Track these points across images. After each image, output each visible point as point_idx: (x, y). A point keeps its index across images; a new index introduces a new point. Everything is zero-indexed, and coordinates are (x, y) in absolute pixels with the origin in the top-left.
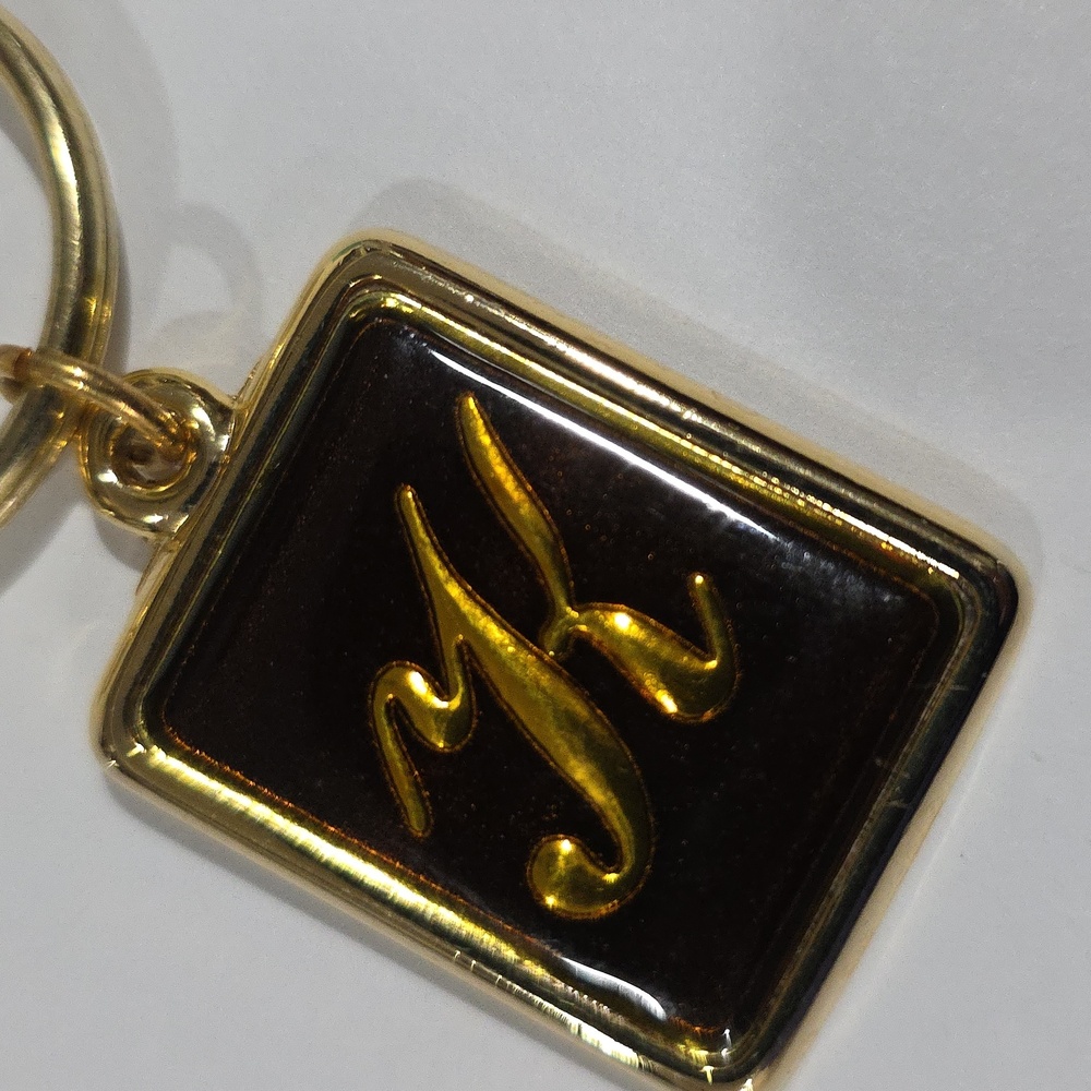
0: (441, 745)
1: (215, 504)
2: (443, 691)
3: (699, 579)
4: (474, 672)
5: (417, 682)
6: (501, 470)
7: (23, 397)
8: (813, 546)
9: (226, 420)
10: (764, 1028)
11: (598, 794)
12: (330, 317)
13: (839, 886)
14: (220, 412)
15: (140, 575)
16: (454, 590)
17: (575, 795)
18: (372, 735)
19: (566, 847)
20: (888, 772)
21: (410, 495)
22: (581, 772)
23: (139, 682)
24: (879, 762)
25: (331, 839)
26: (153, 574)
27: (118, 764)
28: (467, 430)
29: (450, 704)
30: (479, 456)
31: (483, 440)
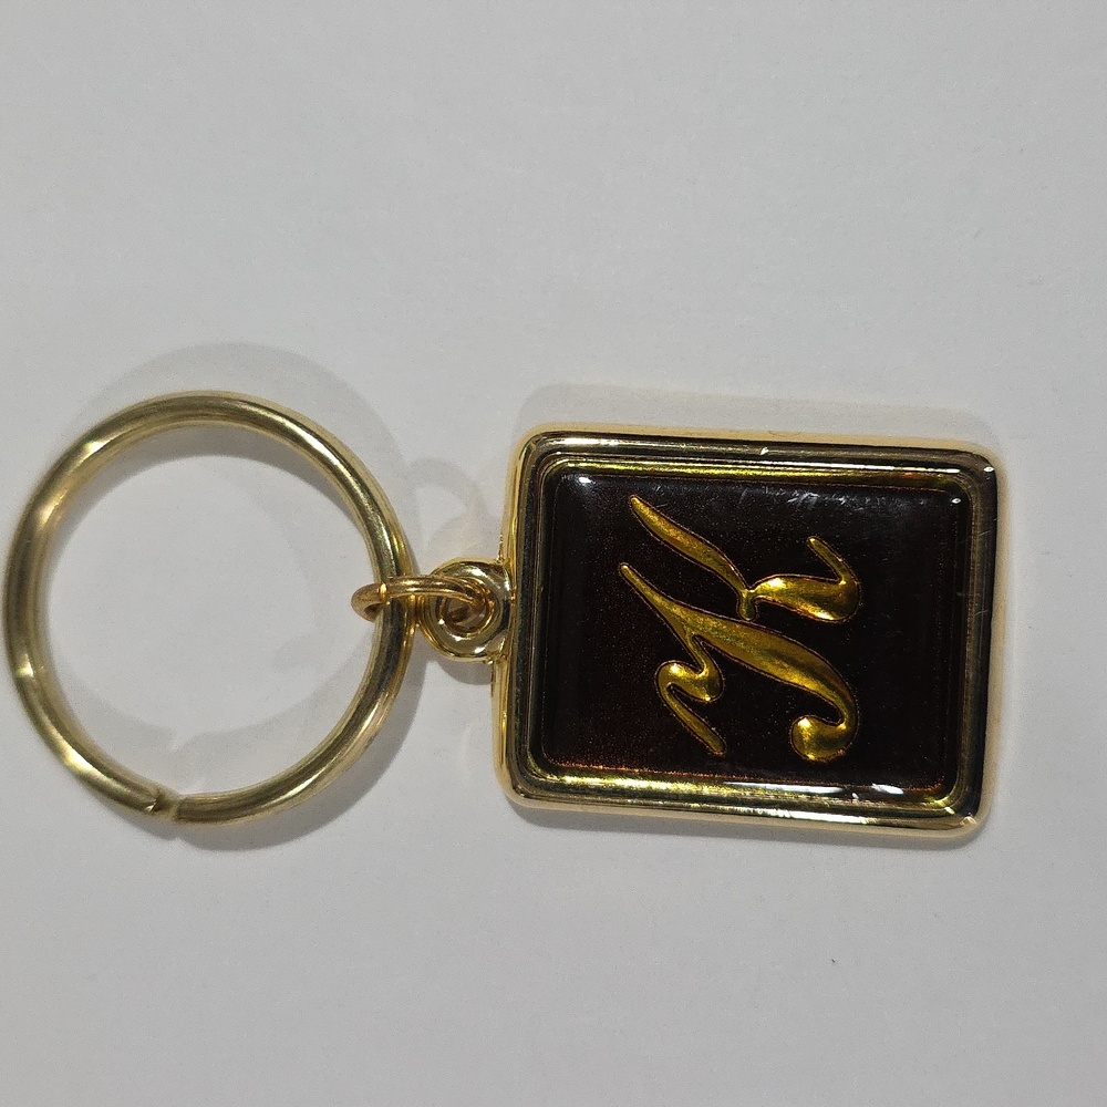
0: (708, 699)
1: (516, 621)
2: (697, 668)
3: (812, 540)
4: (709, 649)
6: (672, 532)
7: (380, 618)
8: (868, 492)
9: (502, 573)
10: (965, 772)
11: (810, 685)
12: (533, 488)
13: (970, 674)
14: (494, 569)
15: (489, 686)
16: (677, 610)
17: (797, 691)
18: (669, 710)
19: (805, 724)
20: (967, 598)
21: (626, 568)
22: (796, 678)
23: (520, 743)
24: (960, 594)
25: (672, 780)
26: (498, 680)
27: (527, 796)
28: (641, 516)
29: (704, 673)
30: (656, 527)
31: (655, 518)
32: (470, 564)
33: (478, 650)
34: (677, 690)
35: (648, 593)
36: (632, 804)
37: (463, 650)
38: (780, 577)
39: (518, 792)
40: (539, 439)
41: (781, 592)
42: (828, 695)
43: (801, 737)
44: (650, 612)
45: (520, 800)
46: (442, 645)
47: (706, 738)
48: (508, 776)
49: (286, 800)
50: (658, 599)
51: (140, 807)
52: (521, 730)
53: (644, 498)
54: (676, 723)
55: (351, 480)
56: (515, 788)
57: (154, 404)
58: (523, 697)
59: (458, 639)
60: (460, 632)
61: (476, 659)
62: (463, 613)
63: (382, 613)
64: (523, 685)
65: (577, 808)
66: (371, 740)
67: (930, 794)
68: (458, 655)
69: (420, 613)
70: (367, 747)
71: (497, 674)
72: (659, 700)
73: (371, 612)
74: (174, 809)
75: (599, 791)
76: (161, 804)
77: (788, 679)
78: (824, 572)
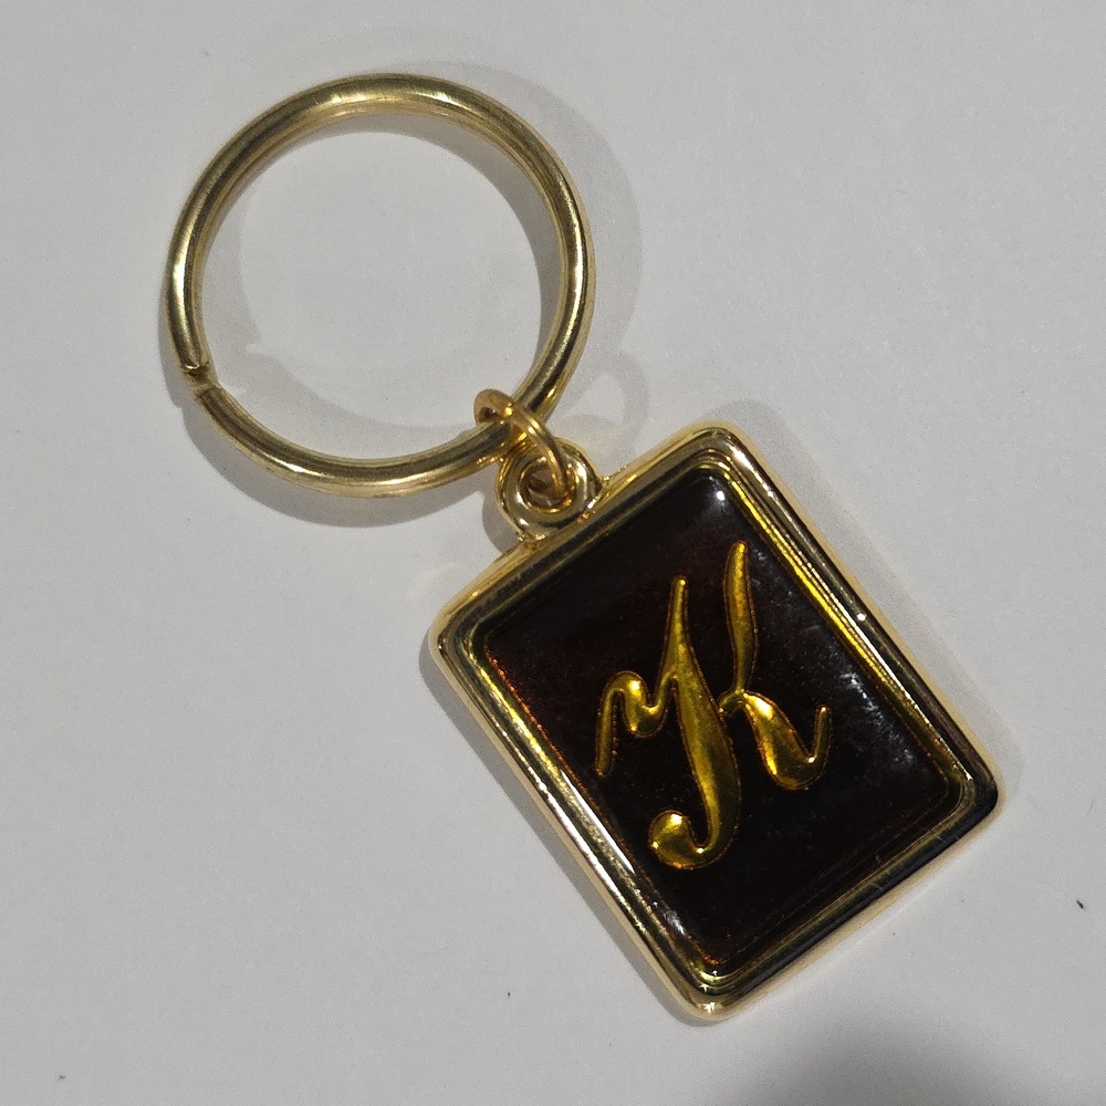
0: (634, 728)
1: (570, 534)
2: (650, 701)
3: (824, 709)
4: (672, 697)
5: (635, 687)
7: (486, 425)
8: (898, 722)
9: (598, 491)
10: (743, 975)
11: (710, 800)
12: (685, 463)
13: (822, 916)
14: (595, 483)
15: (500, 554)
16: (682, 649)
17: (698, 795)
18: (601, 706)
20: (879, 866)
21: (683, 582)
23: (480, 611)
24: (877, 857)
25: (549, 753)
26: (511, 556)
27: (442, 652)
28: (732, 563)
29: (652, 710)
30: (733, 581)
31: (739, 573)
32: (584, 461)
33: (523, 522)
34: (620, 700)
35: (677, 616)
36: (504, 738)
37: (513, 510)
38: (774, 709)
39: (440, 641)
40: (724, 434)
41: (763, 719)
42: (714, 822)
43: (664, 824)
44: (663, 628)
45: (434, 649)
46: (504, 491)
47: (602, 752)
48: (445, 624)
49: (286, 468)
50: (678, 627)
51: (185, 360)
52: (490, 605)
53: (748, 554)
54: (595, 721)
55: (574, 316)
56: (440, 638)
57: (505, 113)
58: (516, 585)
59: (519, 499)
60: (526, 497)
61: (514, 525)
62: (541, 487)
63: (491, 423)
64: (527, 577)
65: (464, 697)
66: (384, 496)
67: (705, 962)
68: (505, 508)
69: (516, 453)
70: (377, 497)
71: (516, 551)
72: (601, 692)
73: (485, 415)
74: (205, 386)
75: (493, 703)
76: (200, 374)
77: (701, 778)
78: (806, 738)
